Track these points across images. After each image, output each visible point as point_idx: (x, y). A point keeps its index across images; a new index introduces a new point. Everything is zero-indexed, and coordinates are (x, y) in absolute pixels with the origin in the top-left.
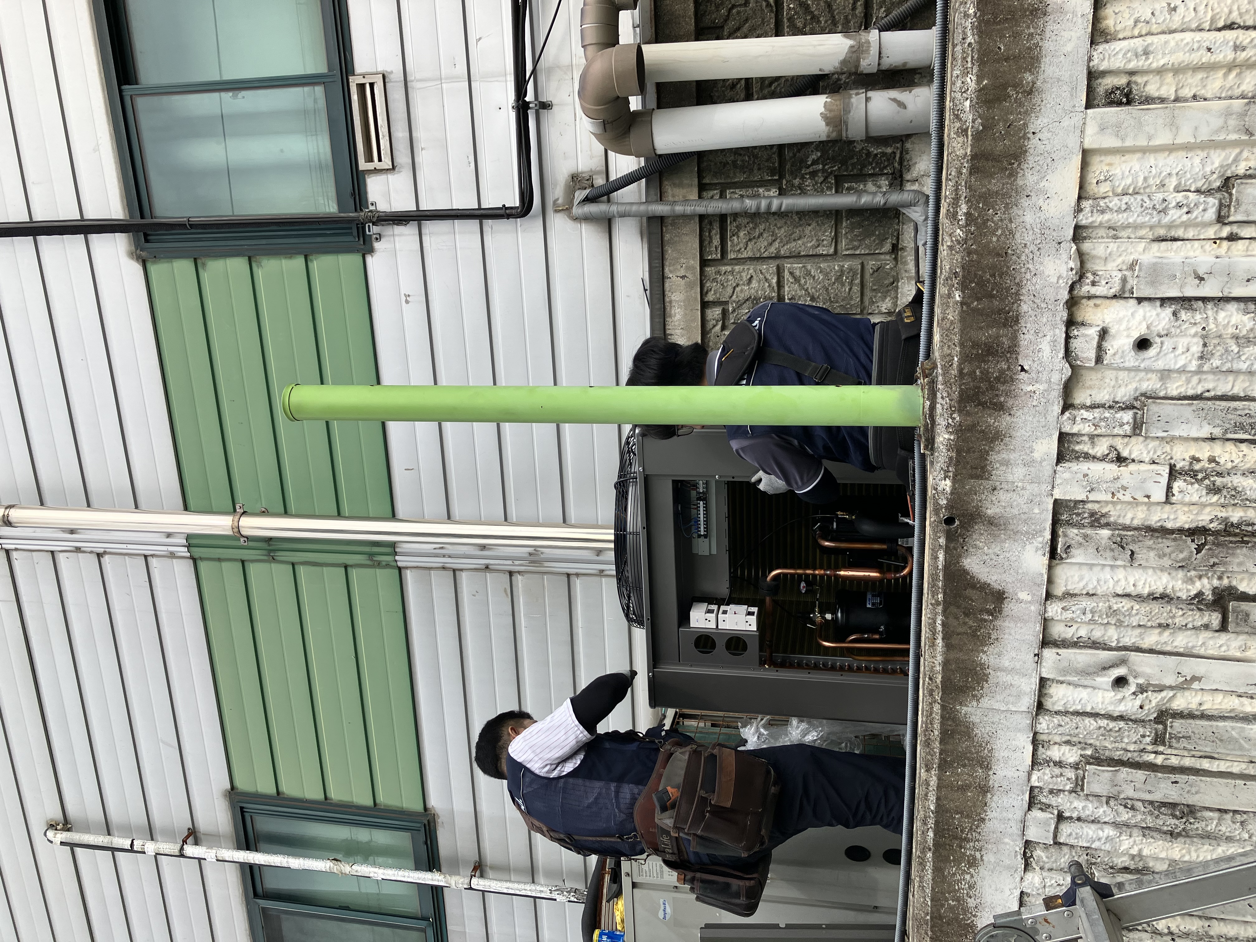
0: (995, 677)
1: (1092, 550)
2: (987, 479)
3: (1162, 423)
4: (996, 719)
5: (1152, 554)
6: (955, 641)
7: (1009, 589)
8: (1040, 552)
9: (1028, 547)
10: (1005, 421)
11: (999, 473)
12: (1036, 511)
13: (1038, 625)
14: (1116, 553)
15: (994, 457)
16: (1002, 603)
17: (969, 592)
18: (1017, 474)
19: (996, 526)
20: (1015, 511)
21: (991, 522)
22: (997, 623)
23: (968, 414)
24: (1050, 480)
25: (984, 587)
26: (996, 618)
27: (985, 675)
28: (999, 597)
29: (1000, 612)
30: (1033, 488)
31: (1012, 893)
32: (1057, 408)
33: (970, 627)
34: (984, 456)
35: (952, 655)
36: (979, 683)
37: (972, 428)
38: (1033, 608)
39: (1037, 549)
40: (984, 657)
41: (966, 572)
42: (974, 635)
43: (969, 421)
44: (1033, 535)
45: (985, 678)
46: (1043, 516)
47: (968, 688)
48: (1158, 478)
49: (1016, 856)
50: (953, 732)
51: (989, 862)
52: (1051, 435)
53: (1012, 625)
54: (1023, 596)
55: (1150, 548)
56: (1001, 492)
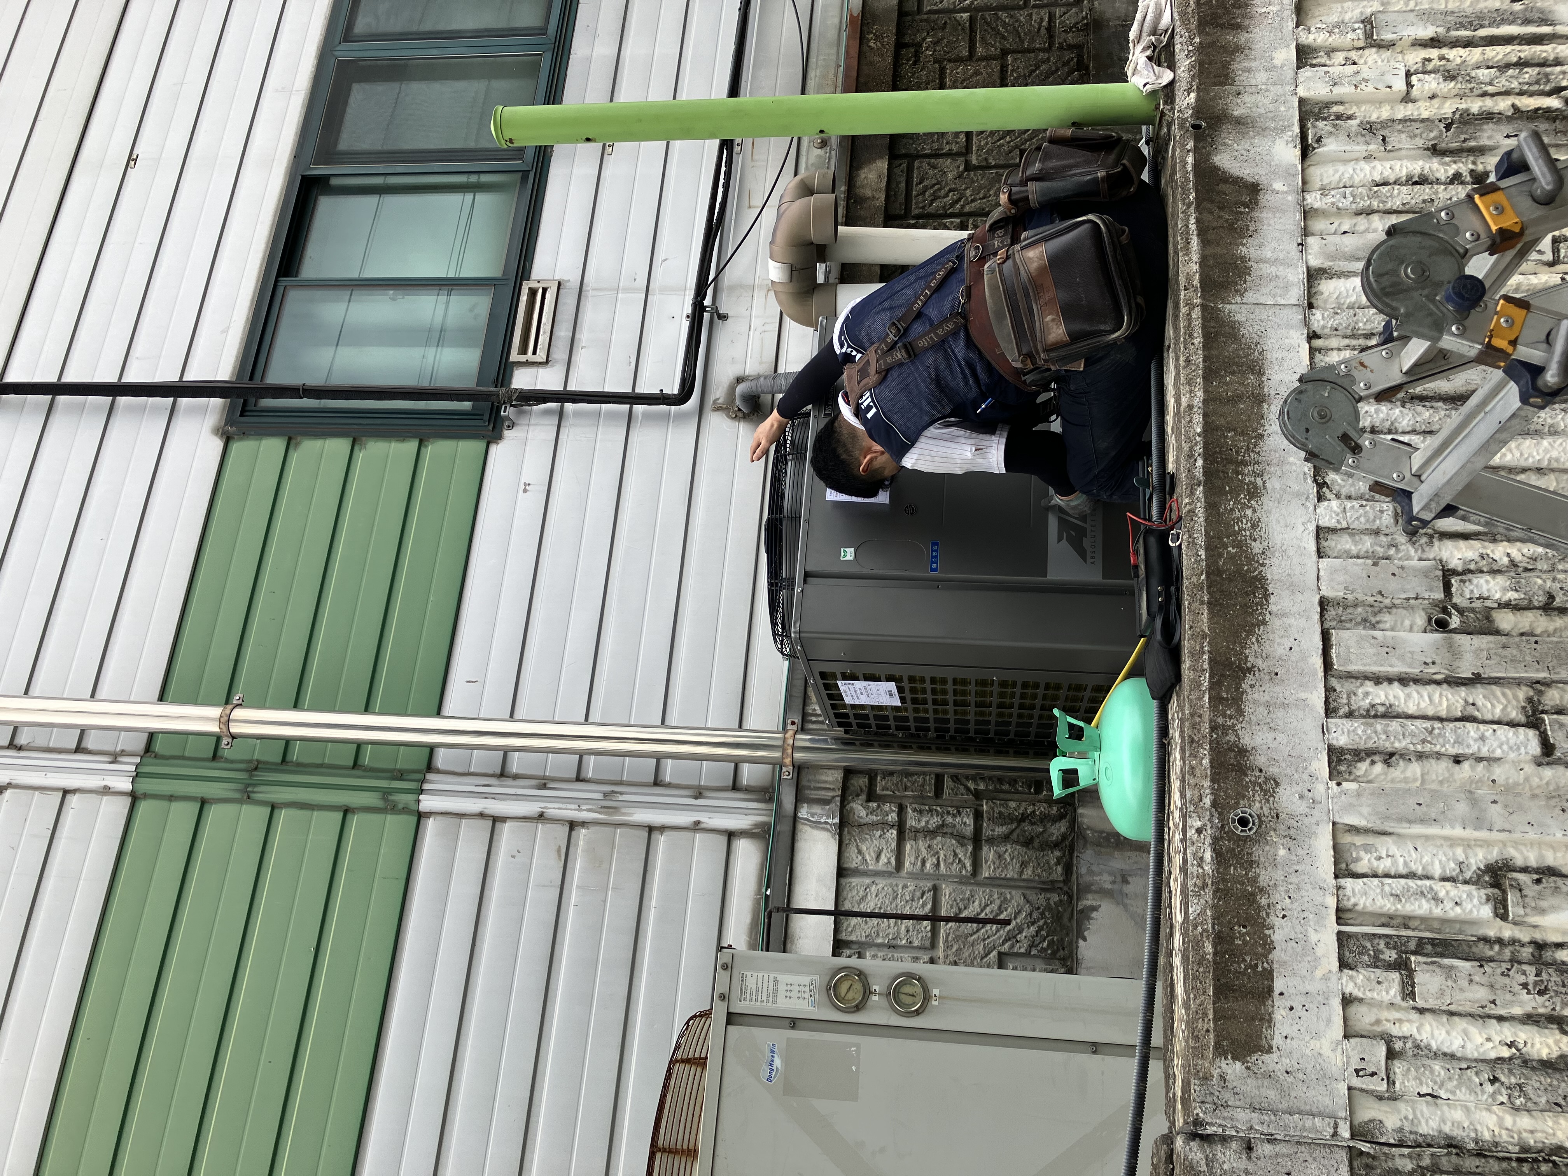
0: (1258, 269)
1: (1343, 137)
2: (1232, 84)
3: (1390, 28)
4: (1264, 317)
5: (1403, 136)
6: (1211, 235)
7: (1263, 180)
8: (1291, 145)
9: (1278, 141)
10: (1243, 37)
11: (1242, 78)
12: (1283, 109)
13: (1298, 214)
14: (1368, 138)
15: (1235, 66)
16: (1257, 194)
17: (1222, 187)
18: (1260, 77)
19: (1243, 124)
20: (1262, 111)
21: (1239, 122)
22: (1255, 214)
23: (1208, 34)
24: (1293, 81)
25: (1237, 181)
26: (1252, 210)
27: (1247, 268)
28: (1254, 189)
29: (1256, 203)
30: (1276, 90)
31: (1306, 529)
32: (1291, 24)
33: (1227, 221)
34: (1226, 66)
35: (1210, 251)
36: (1241, 277)
37: (1213, 44)
38: (1290, 198)
39: (1287, 143)
40: (1244, 249)
41: (1216, 169)
42: (1231, 228)
43: (1209, 39)
44: (1281, 130)
45: (1247, 271)
46: (1289, 113)
47: (1229, 283)
48: (1396, 71)
49: (1305, 479)
50: (1216, 334)
51: (1274, 489)
52: (1288, 46)
53: (1270, 215)
54: (1278, 186)
55: (1400, 131)
56: (1246, 95)
